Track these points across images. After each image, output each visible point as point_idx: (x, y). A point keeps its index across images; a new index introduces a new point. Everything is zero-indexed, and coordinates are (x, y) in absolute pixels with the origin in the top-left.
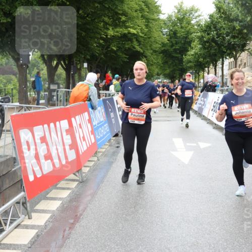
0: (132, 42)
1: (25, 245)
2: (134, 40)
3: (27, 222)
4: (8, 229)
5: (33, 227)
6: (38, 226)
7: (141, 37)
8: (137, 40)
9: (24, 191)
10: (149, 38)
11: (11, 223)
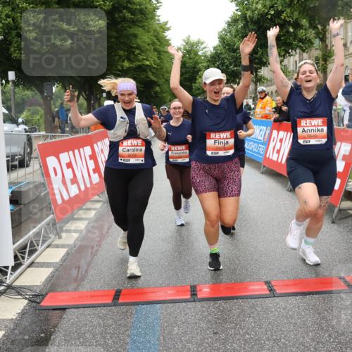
0: (146, 72)
1: (56, 263)
2: (148, 70)
3: (58, 242)
4: (40, 249)
5: (63, 246)
6: (68, 245)
7: (154, 68)
8: (150, 71)
9: (53, 214)
10: (162, 68)
11: (43, 243)
